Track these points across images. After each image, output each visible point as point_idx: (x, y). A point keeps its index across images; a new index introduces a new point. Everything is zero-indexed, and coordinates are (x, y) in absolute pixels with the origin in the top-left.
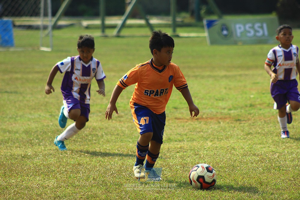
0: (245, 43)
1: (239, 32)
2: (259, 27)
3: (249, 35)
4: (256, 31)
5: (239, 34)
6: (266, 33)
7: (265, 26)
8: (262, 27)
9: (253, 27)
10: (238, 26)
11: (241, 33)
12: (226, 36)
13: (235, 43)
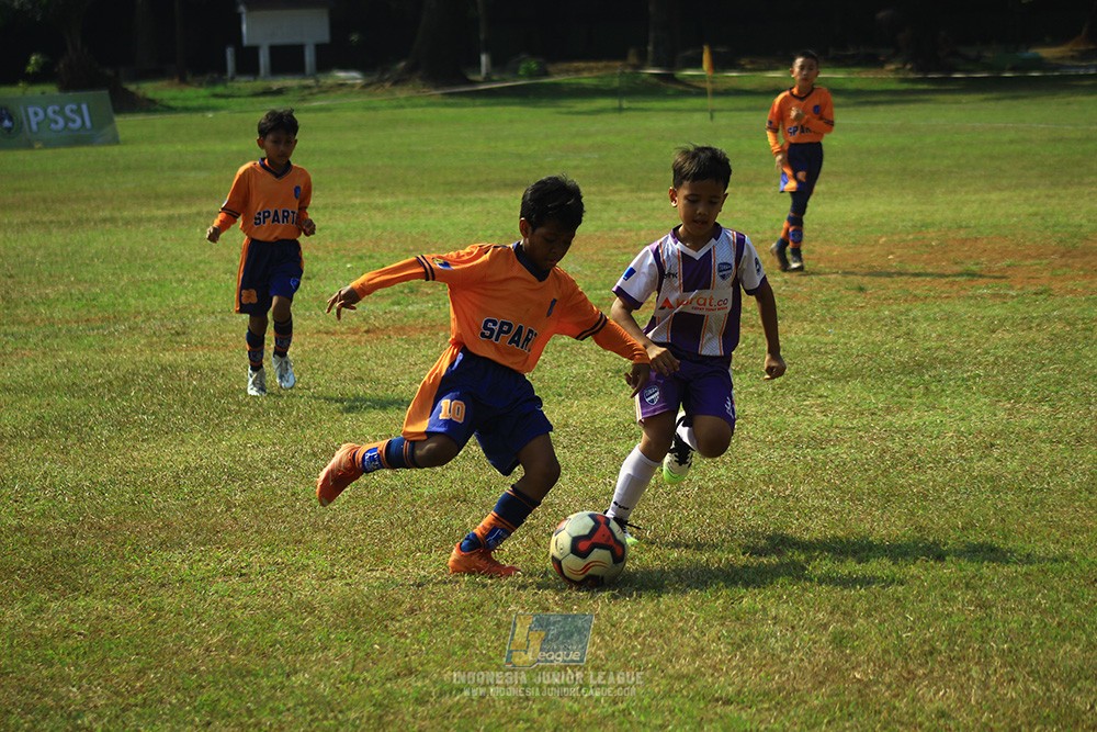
0: (47, 144)
1: (34, 121)
2: (72, 111)
3: (53, 126)
4: (67, 120)
5: (34, 127)
6: (88, 124)
7: (84, 107)
8: (79, 112)
9: (61, 112)
10: (31, 111)
11: (38, 124)
12: (9, 129)
13: (29, 145)
